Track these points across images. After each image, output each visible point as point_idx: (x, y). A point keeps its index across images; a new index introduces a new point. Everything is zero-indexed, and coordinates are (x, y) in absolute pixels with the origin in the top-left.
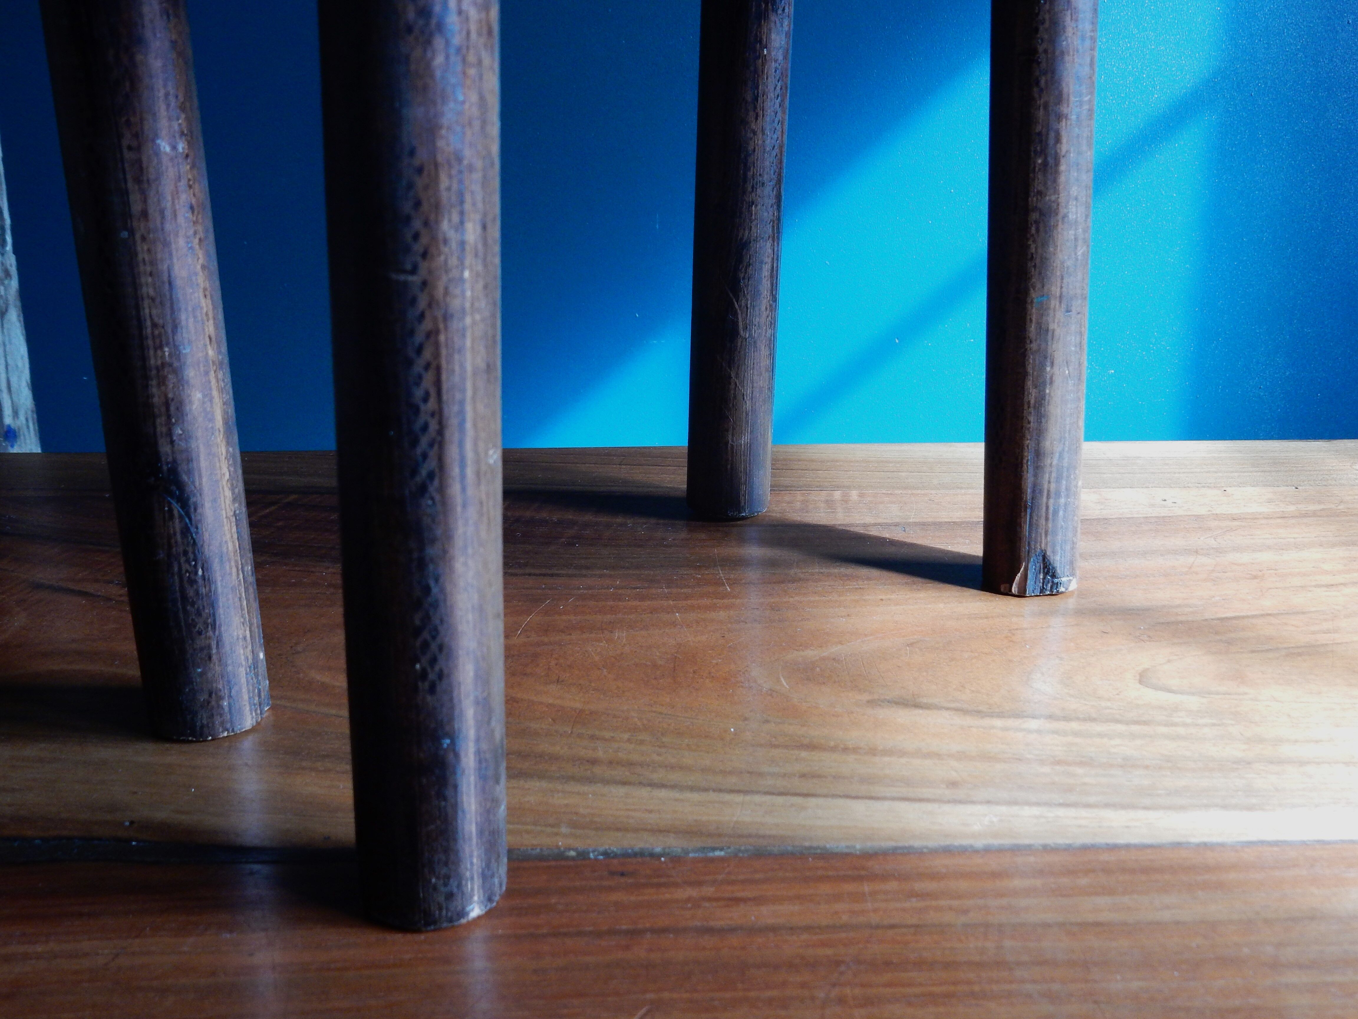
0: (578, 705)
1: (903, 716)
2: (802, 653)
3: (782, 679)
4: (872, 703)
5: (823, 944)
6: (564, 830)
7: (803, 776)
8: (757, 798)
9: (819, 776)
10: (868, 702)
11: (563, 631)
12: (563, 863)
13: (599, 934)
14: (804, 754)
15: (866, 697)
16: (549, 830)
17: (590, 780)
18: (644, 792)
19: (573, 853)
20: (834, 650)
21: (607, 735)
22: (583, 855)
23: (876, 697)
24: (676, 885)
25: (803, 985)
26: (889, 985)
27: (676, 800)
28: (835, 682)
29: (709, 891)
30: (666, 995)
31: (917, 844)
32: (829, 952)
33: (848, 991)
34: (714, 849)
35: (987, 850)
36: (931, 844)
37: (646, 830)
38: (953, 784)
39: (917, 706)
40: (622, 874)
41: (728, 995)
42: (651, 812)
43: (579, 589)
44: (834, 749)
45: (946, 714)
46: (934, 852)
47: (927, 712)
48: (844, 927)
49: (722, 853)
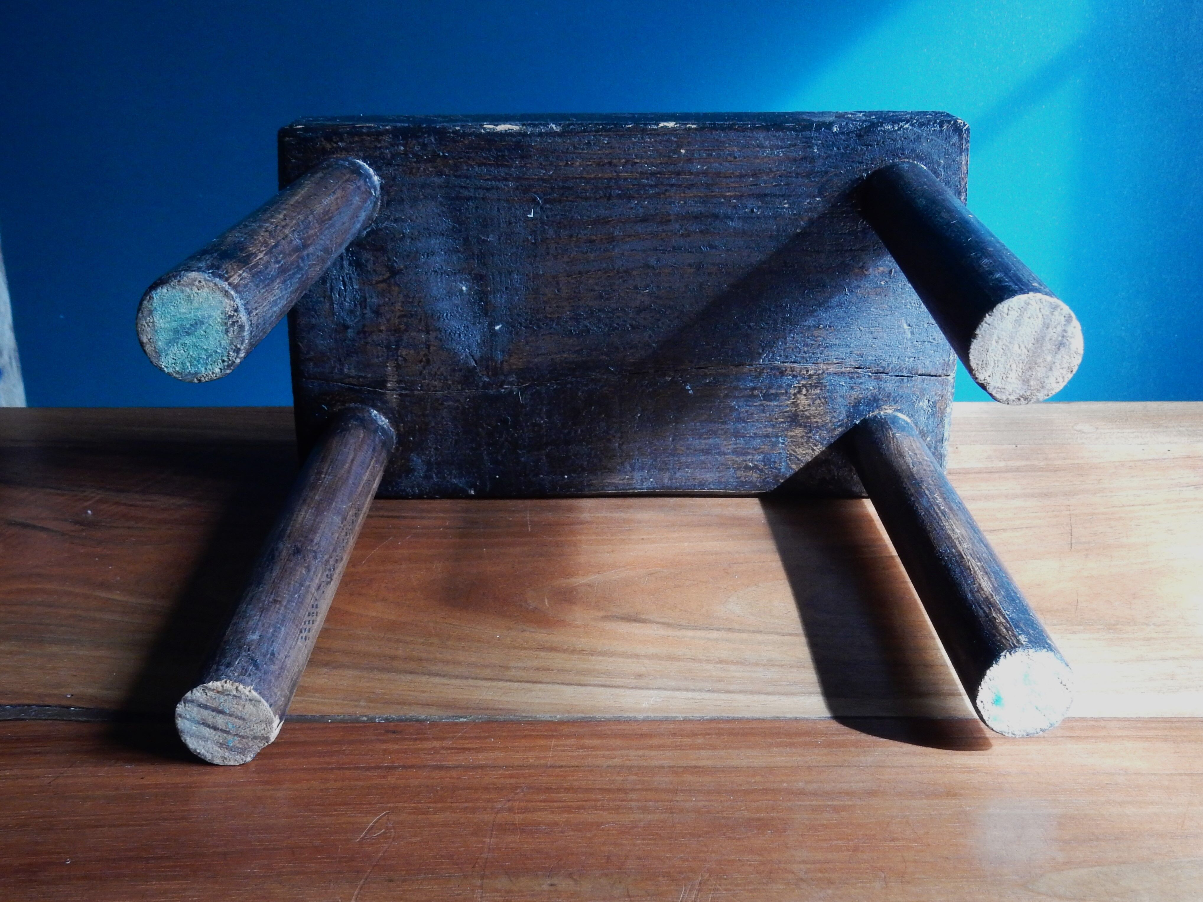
0: (393, 618)
1: (623, 628)
2: (567, 581)
3: (546, 600)
4: (606, 618)
5: (511, 776)
6: (363, 703)
7: (537, 669)
8: (501, 684)
9: (549, 670)
10: (602, 617)
11: (396, 562)
12: (357, 725)
13: (368, 769)
14: (543, 654)
15: (602, 614)
16: (352, 703)
17: (389, 670)
18: (424, 679)
19: (365, 719)
20: (591, 578)
21: (408, 639)
22: (371, 720)
23: (609, 614)
24: (427, 739)
25: (489, 801)
26: (544, 801)
27: (445, 684)
28: (584, 602)
29: (448, 743)
30: (401, 804)
31: (598, 715)
32: (513, 781)
33: (516, 804)
34: (461, 717)
35: (645, 721)
36: (608, 716)
37: (418, 704)
38: (640, 676)
39: (636, 620)
40: (394, 732)
41: (440, 805)
42: (424, 692)
43: (417, 528)
44: (565, 651)
45: (655, 626)
46: (608, 721)
47: (641, 625)
48: (530, 767)
49: (465, 720)
